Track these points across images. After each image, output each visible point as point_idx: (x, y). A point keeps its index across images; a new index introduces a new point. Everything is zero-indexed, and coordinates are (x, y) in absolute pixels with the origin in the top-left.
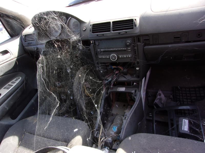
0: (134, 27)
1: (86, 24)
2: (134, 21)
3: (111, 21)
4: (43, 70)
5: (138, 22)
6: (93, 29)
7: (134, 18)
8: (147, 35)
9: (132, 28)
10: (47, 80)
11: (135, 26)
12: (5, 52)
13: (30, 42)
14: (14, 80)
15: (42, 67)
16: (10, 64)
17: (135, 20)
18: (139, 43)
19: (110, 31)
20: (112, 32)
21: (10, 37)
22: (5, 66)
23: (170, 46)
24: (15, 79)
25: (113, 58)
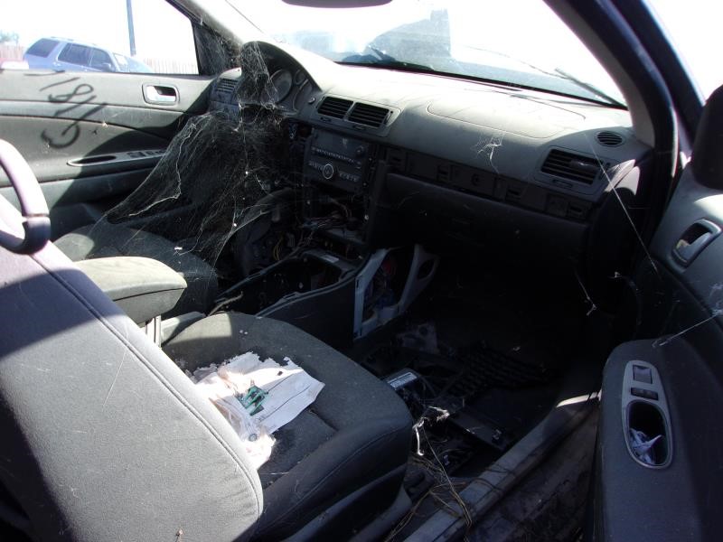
0: (382, 124)
1: (320, 94)
2: (389, 113)
3: (355, 101)
4: (192, 136)
5: (393, 118)
6: (323, 104)
7: (391, 109)
8: (397, 148)
9: (378, 126)
10: (186, 152)
11: (386, 122)
12: (168, 91)
13: (223, 93)
14: (153, 151)
15: (194, 130)
16: (164, 117)
17: (392, 112)
18: (381, 161)
19: (341, 117)
20: (346, 120)
21: (197, 72)
22: (154, 115)
23: (426, 184)
24: (158, 151)
25: (328, 173)
